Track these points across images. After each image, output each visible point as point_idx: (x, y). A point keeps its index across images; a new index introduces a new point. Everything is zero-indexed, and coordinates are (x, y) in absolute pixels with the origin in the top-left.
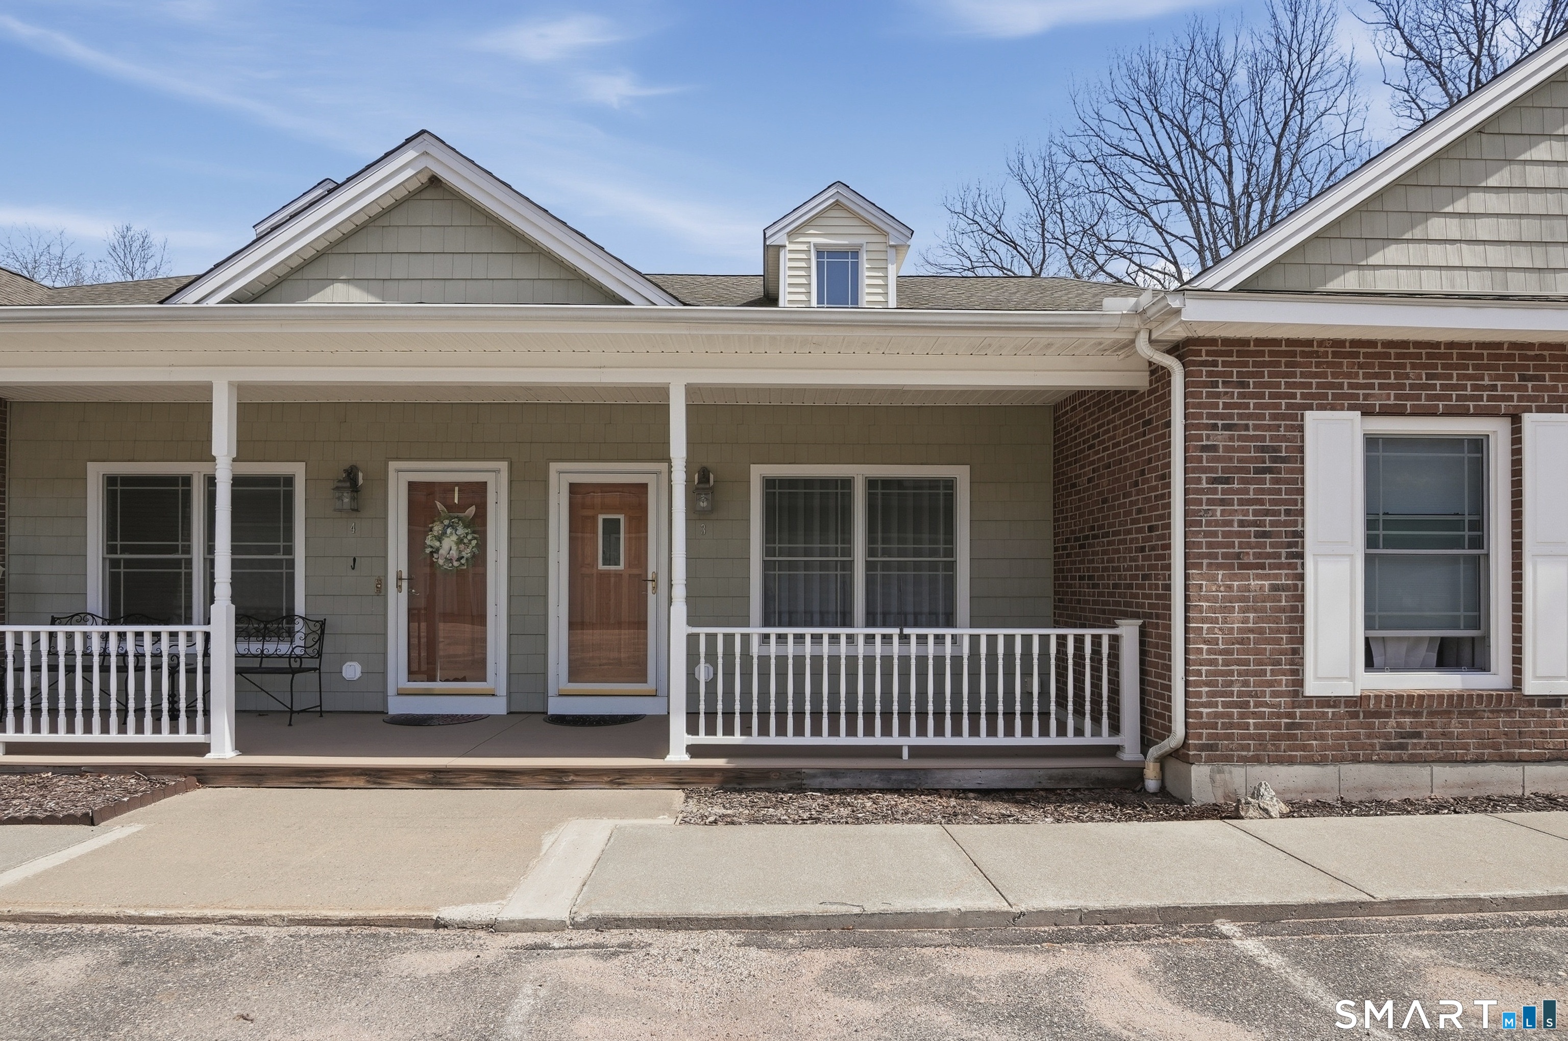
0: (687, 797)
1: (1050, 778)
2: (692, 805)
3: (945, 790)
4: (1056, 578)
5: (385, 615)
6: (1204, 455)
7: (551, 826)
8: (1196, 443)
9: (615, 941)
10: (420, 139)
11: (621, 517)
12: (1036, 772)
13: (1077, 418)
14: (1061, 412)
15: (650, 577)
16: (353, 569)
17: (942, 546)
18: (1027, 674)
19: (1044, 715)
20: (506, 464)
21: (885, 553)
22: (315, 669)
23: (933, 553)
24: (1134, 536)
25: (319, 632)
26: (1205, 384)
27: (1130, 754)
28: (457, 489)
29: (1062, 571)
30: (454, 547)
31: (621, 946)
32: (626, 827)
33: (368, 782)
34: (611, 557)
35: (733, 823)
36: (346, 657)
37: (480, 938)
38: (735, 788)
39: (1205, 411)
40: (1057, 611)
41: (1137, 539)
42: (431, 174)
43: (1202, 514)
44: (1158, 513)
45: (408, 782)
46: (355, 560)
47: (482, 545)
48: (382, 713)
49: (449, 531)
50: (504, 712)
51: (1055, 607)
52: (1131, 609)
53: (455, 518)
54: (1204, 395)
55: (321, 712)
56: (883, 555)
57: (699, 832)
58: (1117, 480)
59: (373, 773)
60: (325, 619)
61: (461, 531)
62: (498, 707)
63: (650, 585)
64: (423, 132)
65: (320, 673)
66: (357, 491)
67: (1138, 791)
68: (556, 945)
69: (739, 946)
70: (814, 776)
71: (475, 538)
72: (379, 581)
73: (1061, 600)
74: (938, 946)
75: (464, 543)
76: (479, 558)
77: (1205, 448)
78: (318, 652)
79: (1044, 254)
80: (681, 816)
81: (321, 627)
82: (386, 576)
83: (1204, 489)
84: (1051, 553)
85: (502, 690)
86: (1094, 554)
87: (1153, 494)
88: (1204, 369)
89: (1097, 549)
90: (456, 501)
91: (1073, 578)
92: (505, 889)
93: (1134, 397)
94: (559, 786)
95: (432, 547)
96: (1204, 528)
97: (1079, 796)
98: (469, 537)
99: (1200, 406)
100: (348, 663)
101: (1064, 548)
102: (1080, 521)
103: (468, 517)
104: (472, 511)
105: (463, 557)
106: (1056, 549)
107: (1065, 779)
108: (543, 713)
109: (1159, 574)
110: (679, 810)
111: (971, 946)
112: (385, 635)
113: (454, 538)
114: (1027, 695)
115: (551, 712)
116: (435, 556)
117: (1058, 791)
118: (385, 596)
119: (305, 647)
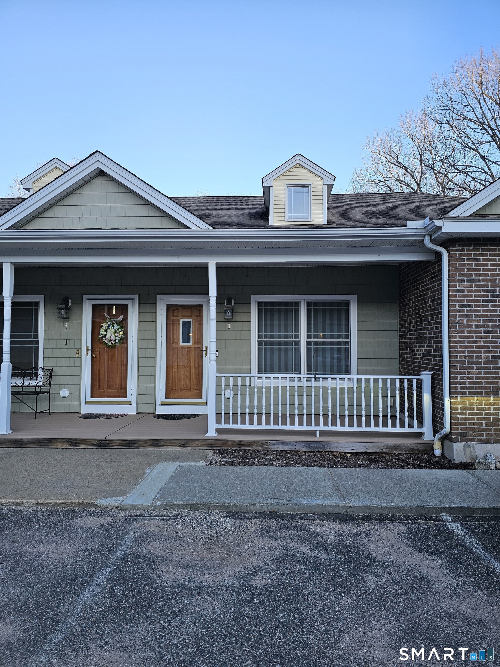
0: (214, 453)
1: (387, 448)
2: (216, 457)
3: (336, 452)
4: (400, 350)
5: (81, 367)
6: (458, 294)
7: (150, 465)
8: (453, 288)
9: (171, 514)
10: (95, 154)
11: (191, 320)
12: (380, 444)
13: (408, 272)
14: (401, 269)
15: (204, 349)
16: (66, 345)
17: (343, 334)
18: (385, 397)
19: (394, 417)
20: (137, 296)
21: (317, 337)
22: (47, 392)
23: (339, 337)
24: (430, 331)
25: (50, 375)
26: (458, 260)
27: (428, 437)
28: (114, 307)
29: (402, 346)
30: (113, 335)
31: (174, 516)
32: (183, 466)
33: (70, 445)
34: (187, 339)
35: (233, 465)
36: (62, 386)
37: (113, 512)
38: (237, 449)
39: (458, 273)
40: (401, 366)
41: (431, 332)
42: (100, 170)
43: (457, 322)
44: (439, 321)
45: (88, 445)
46: (67, 341)
47: (126, 334)
48: (78, 413)
49: (110, 327)
50: (135, 412)
51: (400, 364)
52: (429, 366)
53: (113, 321)
54: (457, 266)
55: (50, 412)
56: (314, 338)
57: (217, 469)
58: (423, 304)
59: (72, 441)
60: (52, 369)
61: (116, 327)
62: (132, 410)
63: (204, 353)
64: (97, 151)
65: (50, 394)
66: (68, 309)
67: (431, 455)
68: (146, 515)
69: (224, 517)
70: (274, 444)
71: (122, 331)
72: (78, 351)
73: (402, 361)
74: (311, 520)
75: (118, 333)
76: (124, 340)
77: (458, 291)
78: (49, 384)
79: (422, 173)
80: (209, 462)
81: (51, 372)
82: (81, 348)
83: (457, 310)
84: (398, 337)
85: (134, 402)
86: (415, 338)
87: (437, 311)
88: (457, 253)
89: (416, 336)
90: (114, 313)
91: (407, 350)
92: (126, 491)
93: (429, 264)
94: (157, 448)
95: (102, 335)
96: (458, 329)
97: (401, 457)
98: (120, 330)
99: (455, 270)
100: (63, 390)
101: (403, 335)
102: (409, 322)
103: (119, 321)
104: (121, 318)
105: (117, 339)
106: (400, 335)
107: (394, 448)
108: (154, 413)
109: (439, 350)
110: (209, 459)
111: (326, 520)
112: (80, 376)
113: (113, 330)
114: (385, 406)
115: (157, 412)
116: (104, 338)
117: (391, 454)
118: (81, 358)
119: (43, 382)
